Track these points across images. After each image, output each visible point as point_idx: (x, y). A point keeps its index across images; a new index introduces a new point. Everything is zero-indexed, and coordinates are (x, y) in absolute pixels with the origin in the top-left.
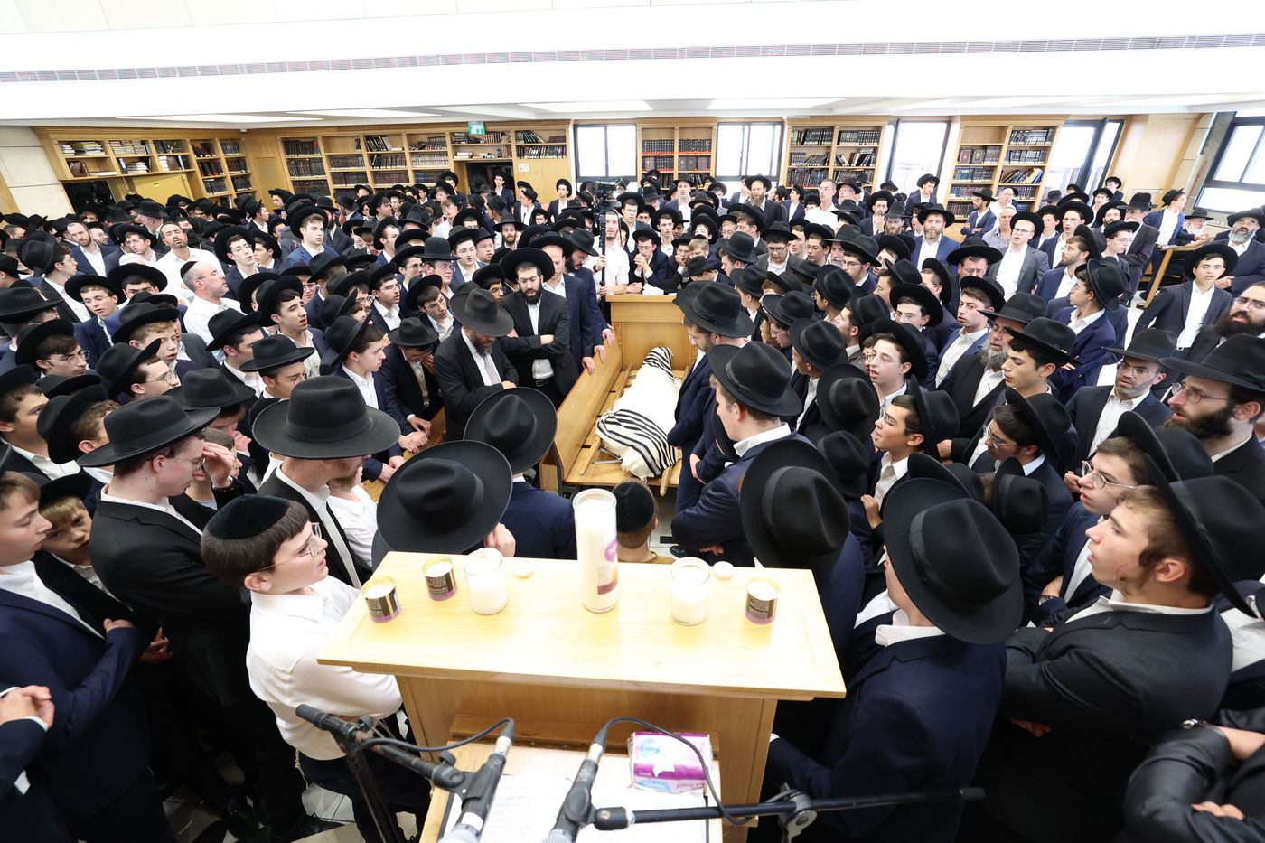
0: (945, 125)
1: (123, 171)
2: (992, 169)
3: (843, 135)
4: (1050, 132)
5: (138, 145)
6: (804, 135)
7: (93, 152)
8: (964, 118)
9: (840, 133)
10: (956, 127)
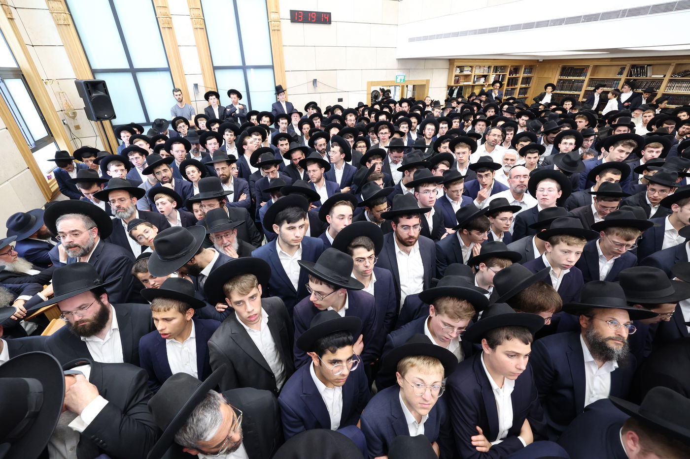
1: (474, 82)
5: (486, 69)
7: (467, 72)
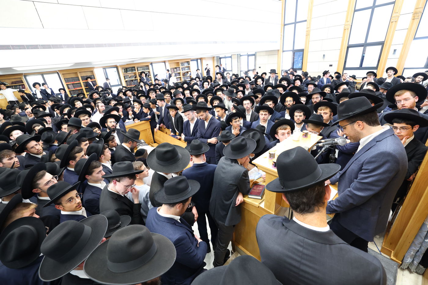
0: (164, 63)
2: (179, 73)
3: (138, 69)
4: (188, 62)
6: (126, 70)
8: (169, 61)
9: (137, 68)
10: (167, 64)
